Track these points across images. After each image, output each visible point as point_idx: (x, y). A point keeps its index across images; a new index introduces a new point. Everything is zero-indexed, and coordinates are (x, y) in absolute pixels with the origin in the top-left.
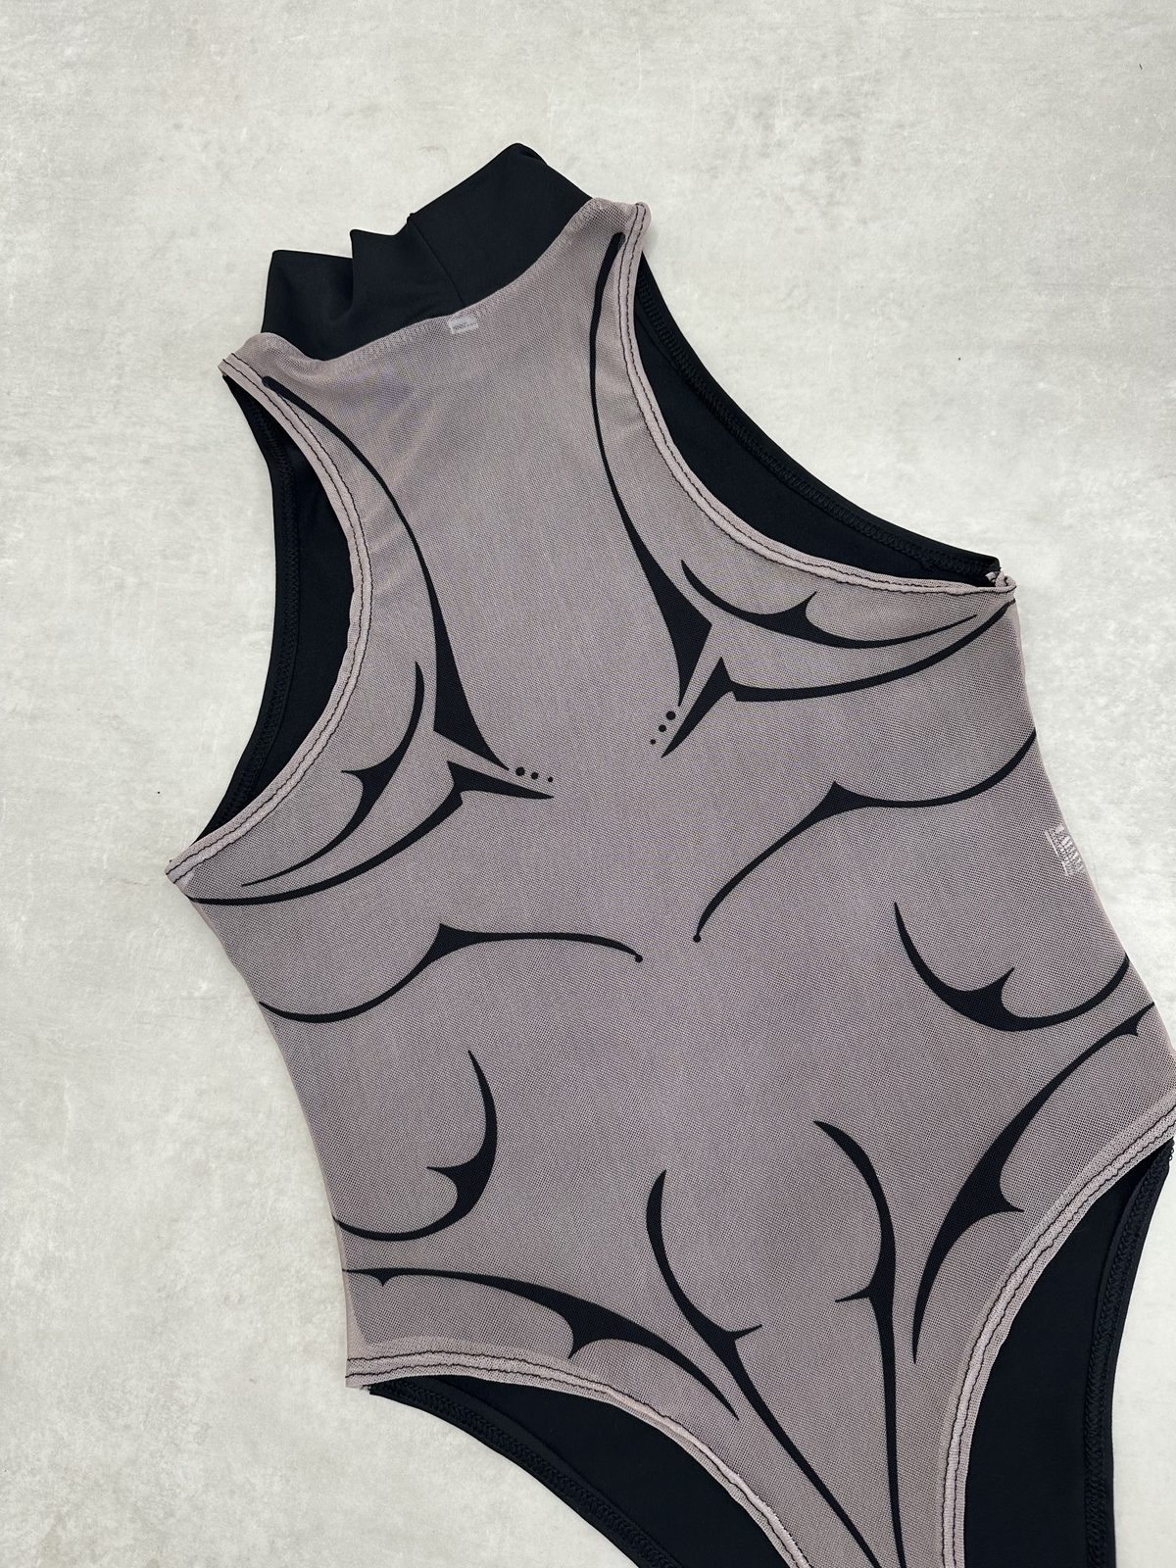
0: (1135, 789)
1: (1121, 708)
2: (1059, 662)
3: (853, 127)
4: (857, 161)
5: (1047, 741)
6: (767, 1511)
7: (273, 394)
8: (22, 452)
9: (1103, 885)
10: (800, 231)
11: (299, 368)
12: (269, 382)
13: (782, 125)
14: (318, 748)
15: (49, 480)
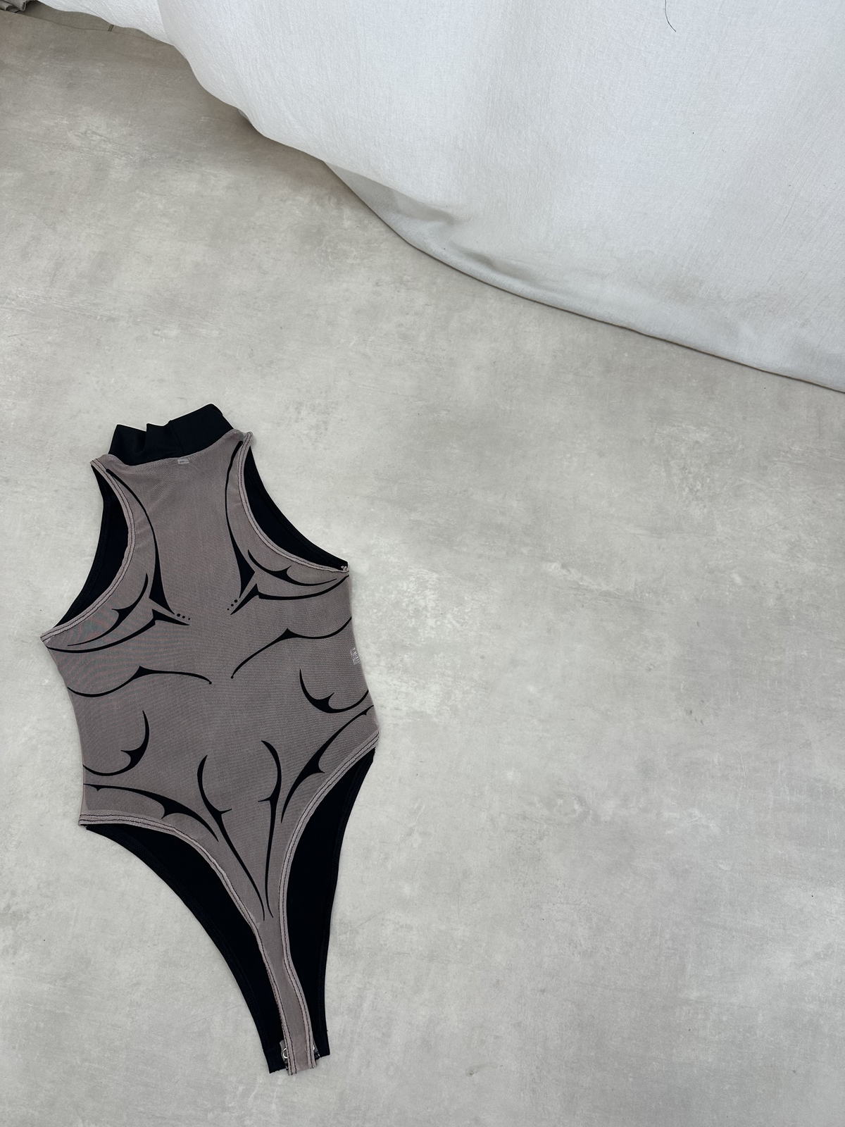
0: (381, 639)
1: (381, 613)
2: (364, 597)
3: (327, 418)
4: (326, 429)
5: (356, 620)
6: (223, 872)
7: (109, 475)
8: (7, 481)
9: (366, 669)
10: (304, 448)
11: (120, 467)
12: (108, 471)
13: (304, 413)
14: (104, 600)
15: (16, 492)
